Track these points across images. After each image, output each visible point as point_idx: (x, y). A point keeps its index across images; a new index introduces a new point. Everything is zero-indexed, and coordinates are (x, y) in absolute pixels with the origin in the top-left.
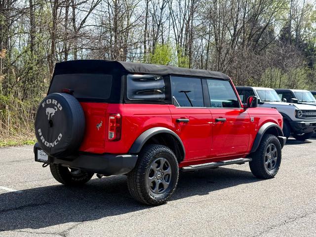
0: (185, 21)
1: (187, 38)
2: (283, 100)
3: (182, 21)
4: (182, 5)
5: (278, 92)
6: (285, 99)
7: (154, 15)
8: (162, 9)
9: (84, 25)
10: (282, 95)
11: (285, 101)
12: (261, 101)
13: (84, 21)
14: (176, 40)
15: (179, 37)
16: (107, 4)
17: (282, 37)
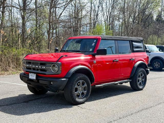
0: (109, 13)
1: (110, 21)
2: (160, 51)
3: (107, 12)
4: (107, 5)
5: (158, 47)
6: (161, 50)
7: (94, 10)
8: (98, 7)
9: (61, 16)
10: (159, 48)
11: (161, 51)
12: (149, 51)
13: (61, 14)
14: (105, 22)
15: (106, 20)
16: (71, 5)
17: (157, 20)
